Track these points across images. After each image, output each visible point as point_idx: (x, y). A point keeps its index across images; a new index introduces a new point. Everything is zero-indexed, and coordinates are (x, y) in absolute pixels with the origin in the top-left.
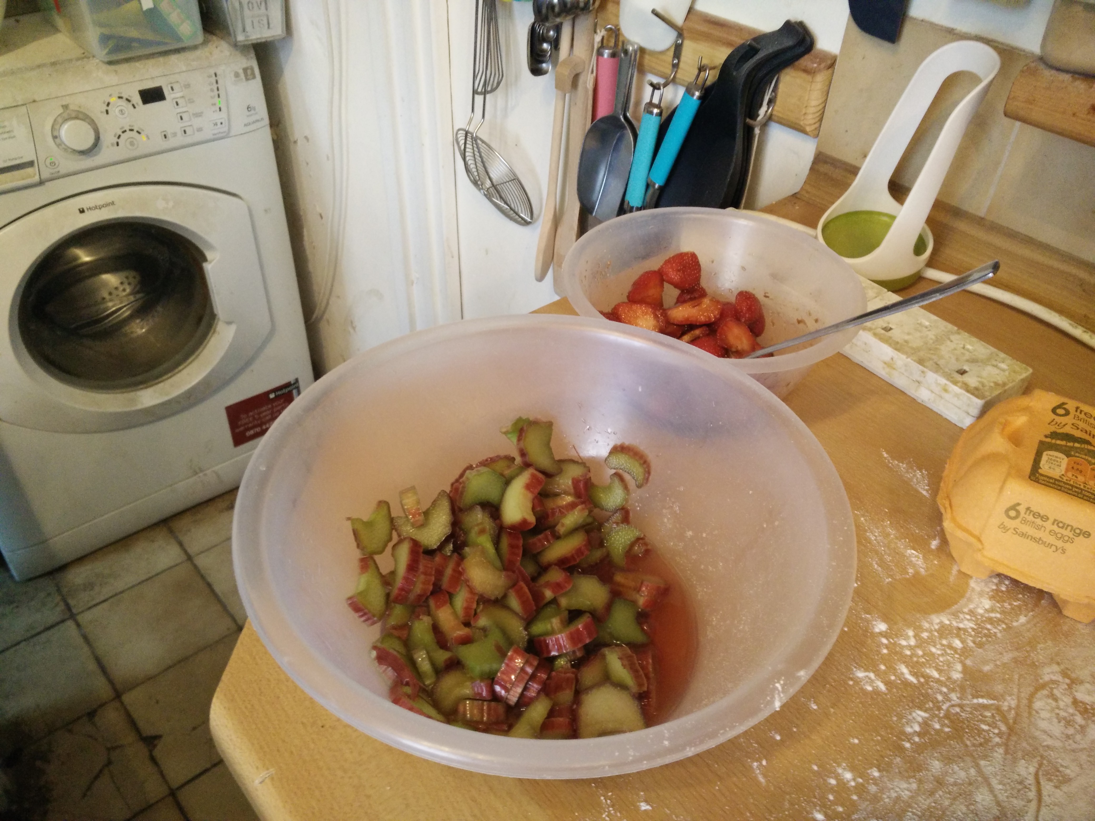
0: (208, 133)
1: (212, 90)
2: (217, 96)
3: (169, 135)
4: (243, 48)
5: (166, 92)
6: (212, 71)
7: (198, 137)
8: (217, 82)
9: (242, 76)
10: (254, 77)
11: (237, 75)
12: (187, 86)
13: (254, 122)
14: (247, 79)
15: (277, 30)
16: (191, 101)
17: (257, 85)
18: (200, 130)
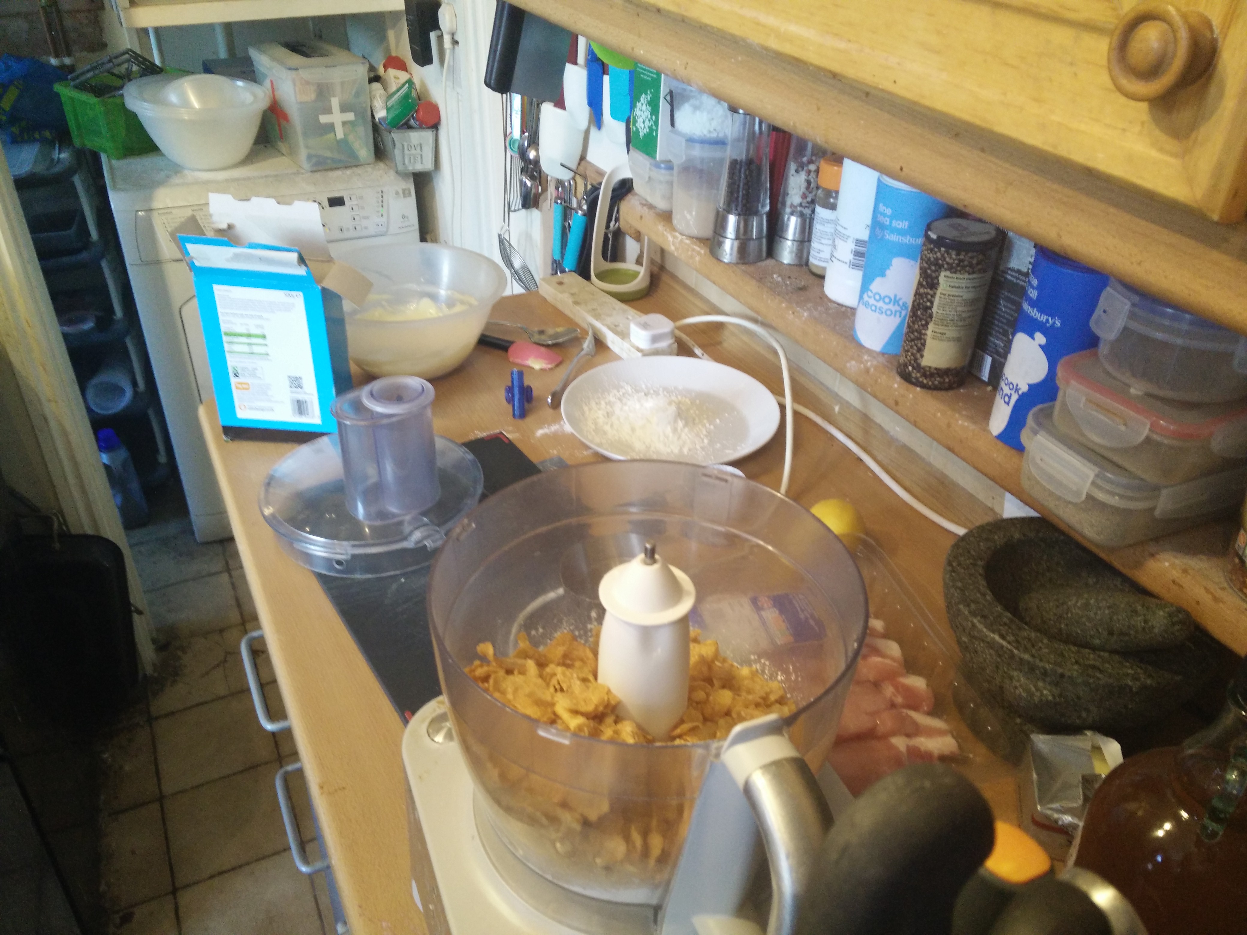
0: (372, 230)
1: (378, 202)
2: (381, 206)
3: (344, 229)
4: (403, 175)
5: (346, 200)
6: (379, 190)
7: (365, 233)
8: (382, 197)
9: (402, 195)
10: (410, 195)
11: (397, 193)
12: (361, 198)
13: (406, 227)
14: (404, 197)
15: (427, 165)
16: (363, 208)
17: (412, 202)
18: (366, 228)
